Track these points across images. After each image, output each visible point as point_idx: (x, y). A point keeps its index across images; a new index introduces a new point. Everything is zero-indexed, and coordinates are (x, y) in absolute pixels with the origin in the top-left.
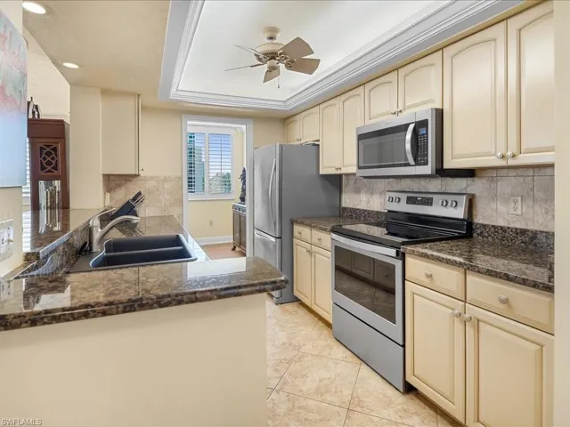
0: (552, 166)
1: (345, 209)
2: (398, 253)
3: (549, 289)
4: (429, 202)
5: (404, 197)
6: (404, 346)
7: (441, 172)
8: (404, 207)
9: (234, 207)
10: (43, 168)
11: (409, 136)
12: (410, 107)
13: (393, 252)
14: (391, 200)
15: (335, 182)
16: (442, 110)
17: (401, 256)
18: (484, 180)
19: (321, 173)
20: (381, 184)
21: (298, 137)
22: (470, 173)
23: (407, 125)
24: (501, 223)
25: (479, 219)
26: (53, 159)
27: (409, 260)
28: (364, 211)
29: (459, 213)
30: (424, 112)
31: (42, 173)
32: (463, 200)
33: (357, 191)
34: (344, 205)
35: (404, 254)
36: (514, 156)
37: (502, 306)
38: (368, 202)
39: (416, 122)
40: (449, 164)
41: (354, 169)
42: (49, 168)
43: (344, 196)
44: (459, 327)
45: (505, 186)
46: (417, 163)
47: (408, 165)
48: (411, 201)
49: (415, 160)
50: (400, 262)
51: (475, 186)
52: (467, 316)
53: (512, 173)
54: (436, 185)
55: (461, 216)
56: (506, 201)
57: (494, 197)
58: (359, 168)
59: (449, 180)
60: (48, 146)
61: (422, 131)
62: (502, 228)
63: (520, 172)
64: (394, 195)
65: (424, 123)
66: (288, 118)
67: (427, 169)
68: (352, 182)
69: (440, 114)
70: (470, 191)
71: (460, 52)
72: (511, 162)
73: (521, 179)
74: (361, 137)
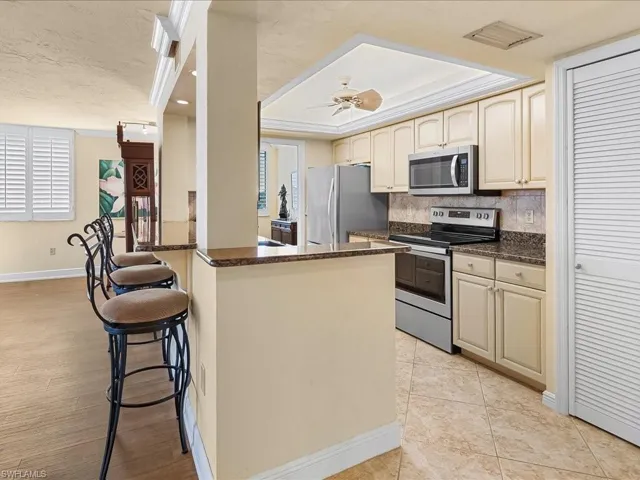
0: (544, 189)
1: (392, 223)
2: (447, 251)
3: (543, 264)
4: (467, 215)
5: (446, 212)
6: (451, 319)
7: (477, 192)
8: (447, 220)
9: (273, 223)
10: (136, 186)
11: (453, 164)
12: (453, 142)
13: (443, 251)
14: (436, 214)
15: (383, 199)
16: (478, 147)
17: (450, 253)
18: (508, 199)
19: (372, 191)
20: (426, 201)
21: (348, 158)
22: (498, 193)
23: (452, 156)
24: (520, 229)
25: (504, 228)
26: (144, 177)
27: (455, 255)
28: (411, 224)
29: (490, 223)
30: (465, 147)
31: (135, 190)
32: (493, 214)
33: (404, 207)
34: (390, 219)
35: (451, 252)
36: (526, 182)
37: (518, 278)
38: (414, 216)
39: (459, 155)
40: (482, 186)
41: (406, 189)
42: (141, 185)
43: (390, 212)
44: (491, 297)
45: (523, 202)
46: (459, 185)
47: (453, 186)
48: (452, 214)
49: (458, 182)
50: (449, 258)
51: (502, 203)
52: (496, 289)
53: (527, 193)
54: (471, 202)
55: (491, 225)
56: (523, 214)
57: (514, 210)
58: (411, 188)
59: (482, 198)
60: (140, 166)
61: (463, 162)
62: (520, 233)
63: (532, 192)
64: (437, 210)
65: (465, 156)
66: (337, 140)
67: (467, 190)
68: (398, 199)
69: (476, 149)
70: (498, 206)
71: (490, 106)
72: (525, 186)
73: (532, 198)
74: (412, 163)
